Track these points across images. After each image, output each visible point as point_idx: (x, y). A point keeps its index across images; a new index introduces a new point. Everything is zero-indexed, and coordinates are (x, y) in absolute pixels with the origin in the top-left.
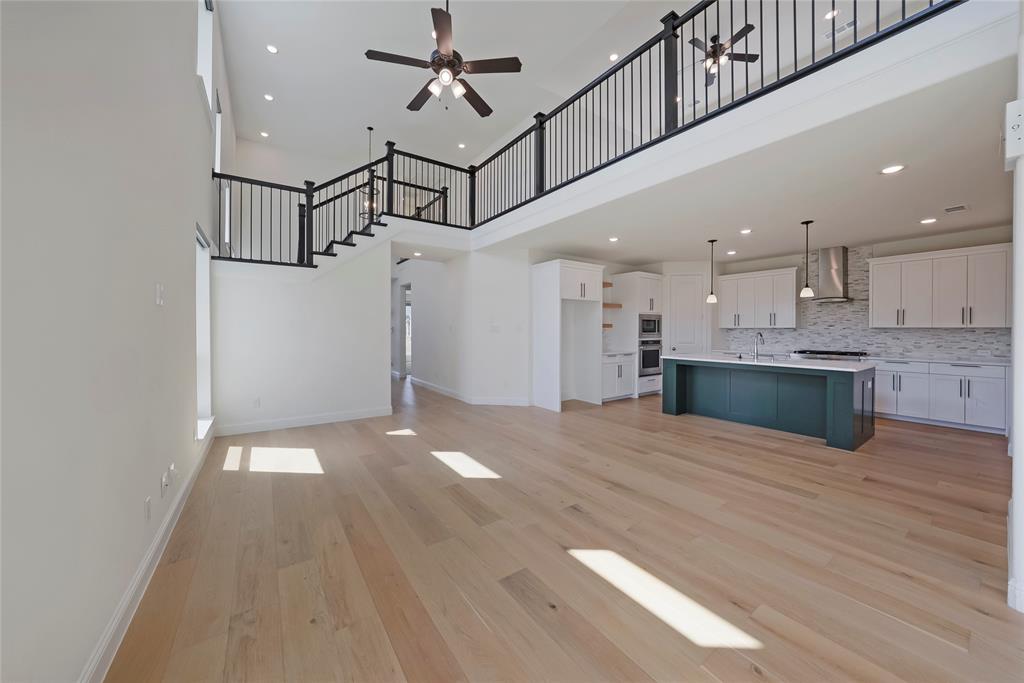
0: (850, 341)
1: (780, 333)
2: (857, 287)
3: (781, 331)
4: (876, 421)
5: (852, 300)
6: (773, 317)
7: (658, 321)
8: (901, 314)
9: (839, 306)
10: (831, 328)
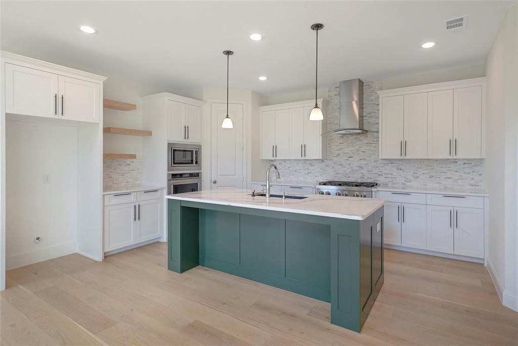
0: (366, 172)
1: (311, 165)
2: (370, 120)
3: (311, 162)
4: (385, 252)
5: (367, 131)
6: (304, 148)
7: (196, 152)
8: (404, 146)
9: (356, 138)
10: (351, 159)
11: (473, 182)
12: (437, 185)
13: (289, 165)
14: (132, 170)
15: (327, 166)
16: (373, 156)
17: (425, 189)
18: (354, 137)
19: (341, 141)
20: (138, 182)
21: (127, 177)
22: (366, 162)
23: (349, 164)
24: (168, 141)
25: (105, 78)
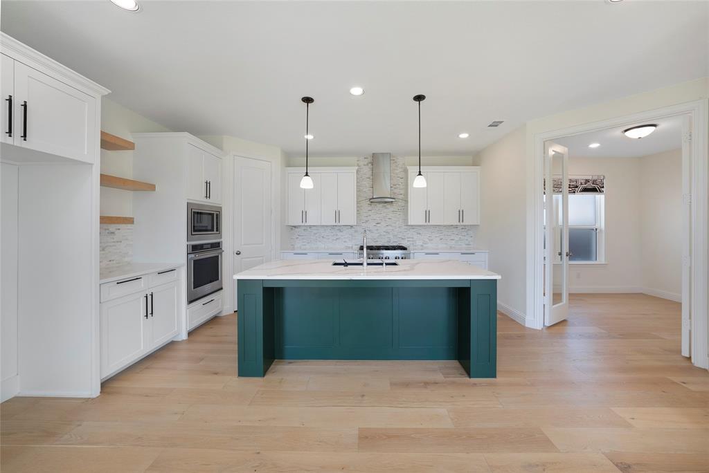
6: (338, 214)
7: (217, 215)
8: (427, 215)
9: (385, 206)
10: (378, 225)
11: (467, 242)
12: (445, 246)
13: (315, 231)
14: (118, 242)
15: (356, 231)
16: (397, 223)
17: (437, 249)
18: (381, 205)
19: (370, 208)
20: (126, 259)
21: (110, 252)
22: (391, 228)
23: (377, 230)
24: (188, 199)
25: (106, 91)
